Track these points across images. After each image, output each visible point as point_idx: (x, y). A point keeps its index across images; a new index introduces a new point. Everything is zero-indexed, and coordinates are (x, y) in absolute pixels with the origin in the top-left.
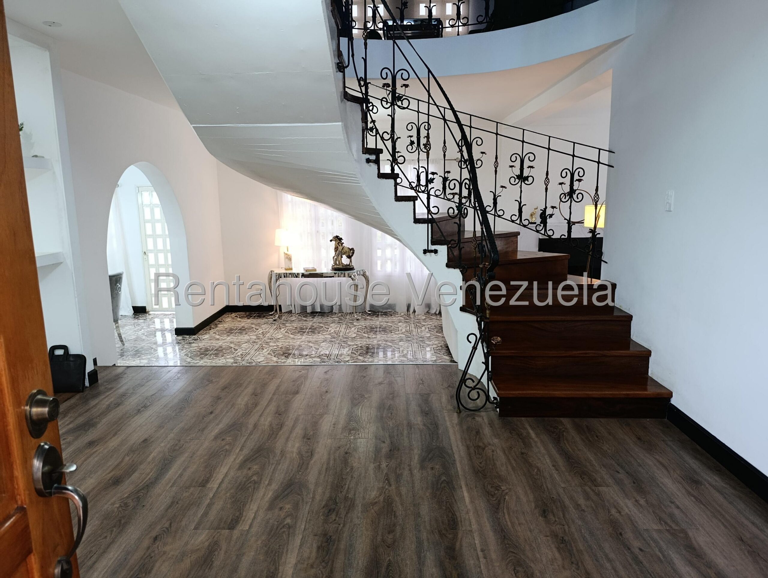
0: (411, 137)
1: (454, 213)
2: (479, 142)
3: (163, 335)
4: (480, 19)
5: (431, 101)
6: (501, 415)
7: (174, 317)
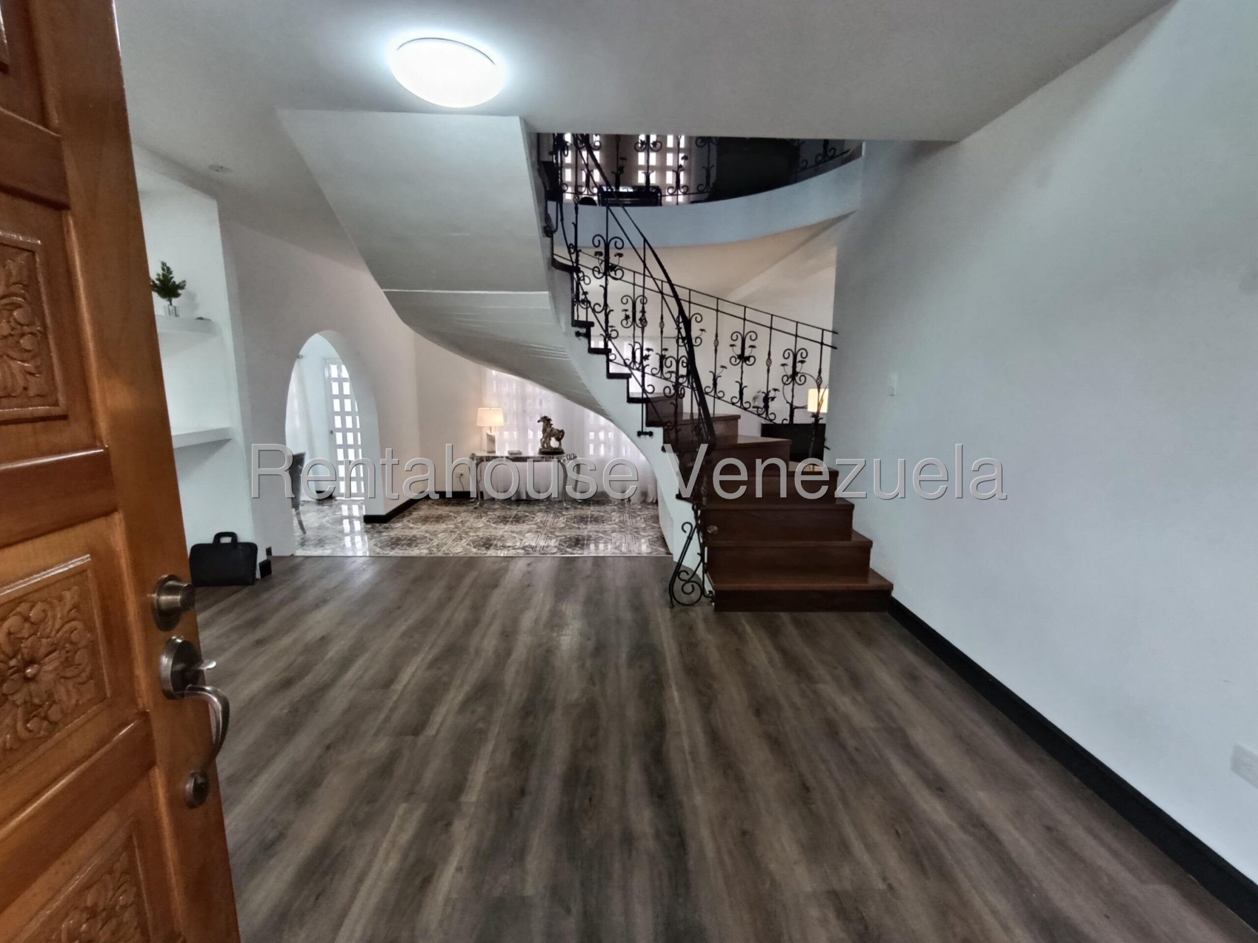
0: (626, 310)
1: (670, 393)
2: (699, 319)
3: (351, 523)
4: (701, 188)
5: (647, 273)
6: (717, 609)
7: (362, 504)
